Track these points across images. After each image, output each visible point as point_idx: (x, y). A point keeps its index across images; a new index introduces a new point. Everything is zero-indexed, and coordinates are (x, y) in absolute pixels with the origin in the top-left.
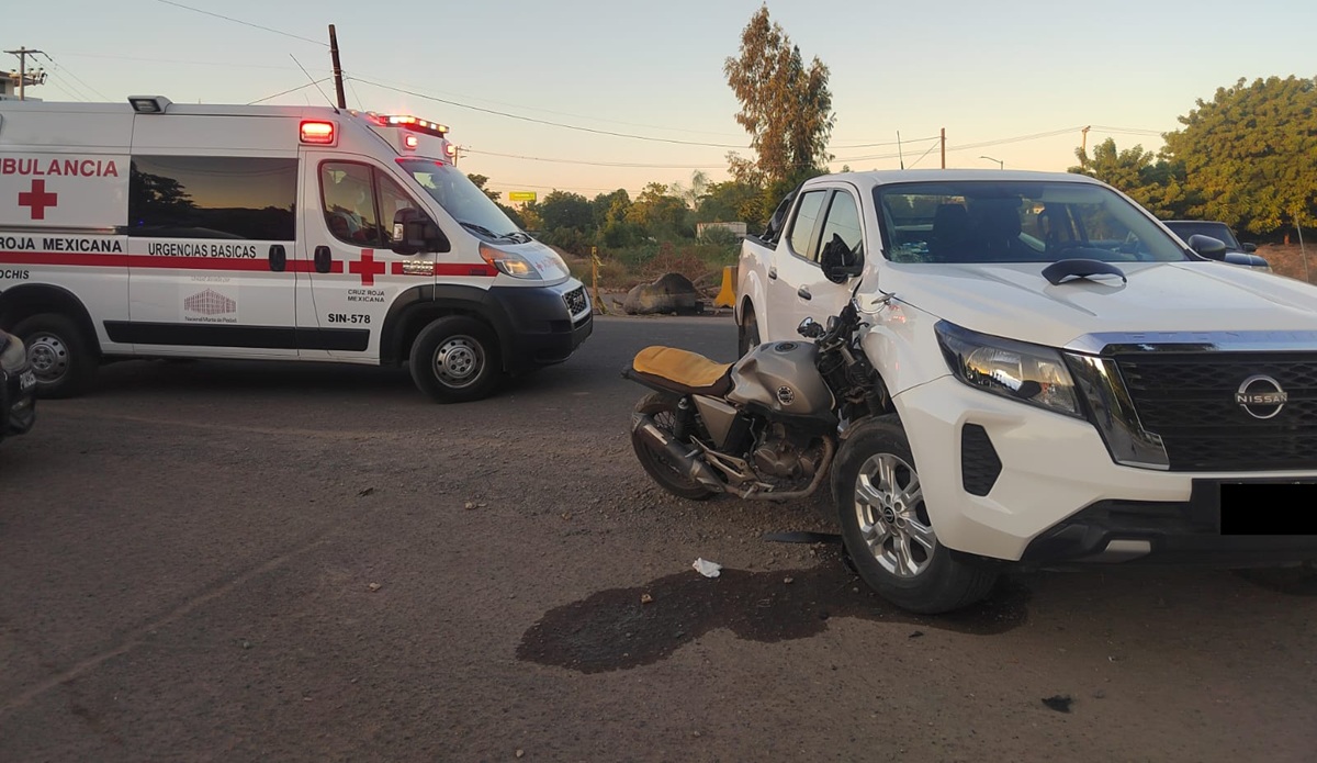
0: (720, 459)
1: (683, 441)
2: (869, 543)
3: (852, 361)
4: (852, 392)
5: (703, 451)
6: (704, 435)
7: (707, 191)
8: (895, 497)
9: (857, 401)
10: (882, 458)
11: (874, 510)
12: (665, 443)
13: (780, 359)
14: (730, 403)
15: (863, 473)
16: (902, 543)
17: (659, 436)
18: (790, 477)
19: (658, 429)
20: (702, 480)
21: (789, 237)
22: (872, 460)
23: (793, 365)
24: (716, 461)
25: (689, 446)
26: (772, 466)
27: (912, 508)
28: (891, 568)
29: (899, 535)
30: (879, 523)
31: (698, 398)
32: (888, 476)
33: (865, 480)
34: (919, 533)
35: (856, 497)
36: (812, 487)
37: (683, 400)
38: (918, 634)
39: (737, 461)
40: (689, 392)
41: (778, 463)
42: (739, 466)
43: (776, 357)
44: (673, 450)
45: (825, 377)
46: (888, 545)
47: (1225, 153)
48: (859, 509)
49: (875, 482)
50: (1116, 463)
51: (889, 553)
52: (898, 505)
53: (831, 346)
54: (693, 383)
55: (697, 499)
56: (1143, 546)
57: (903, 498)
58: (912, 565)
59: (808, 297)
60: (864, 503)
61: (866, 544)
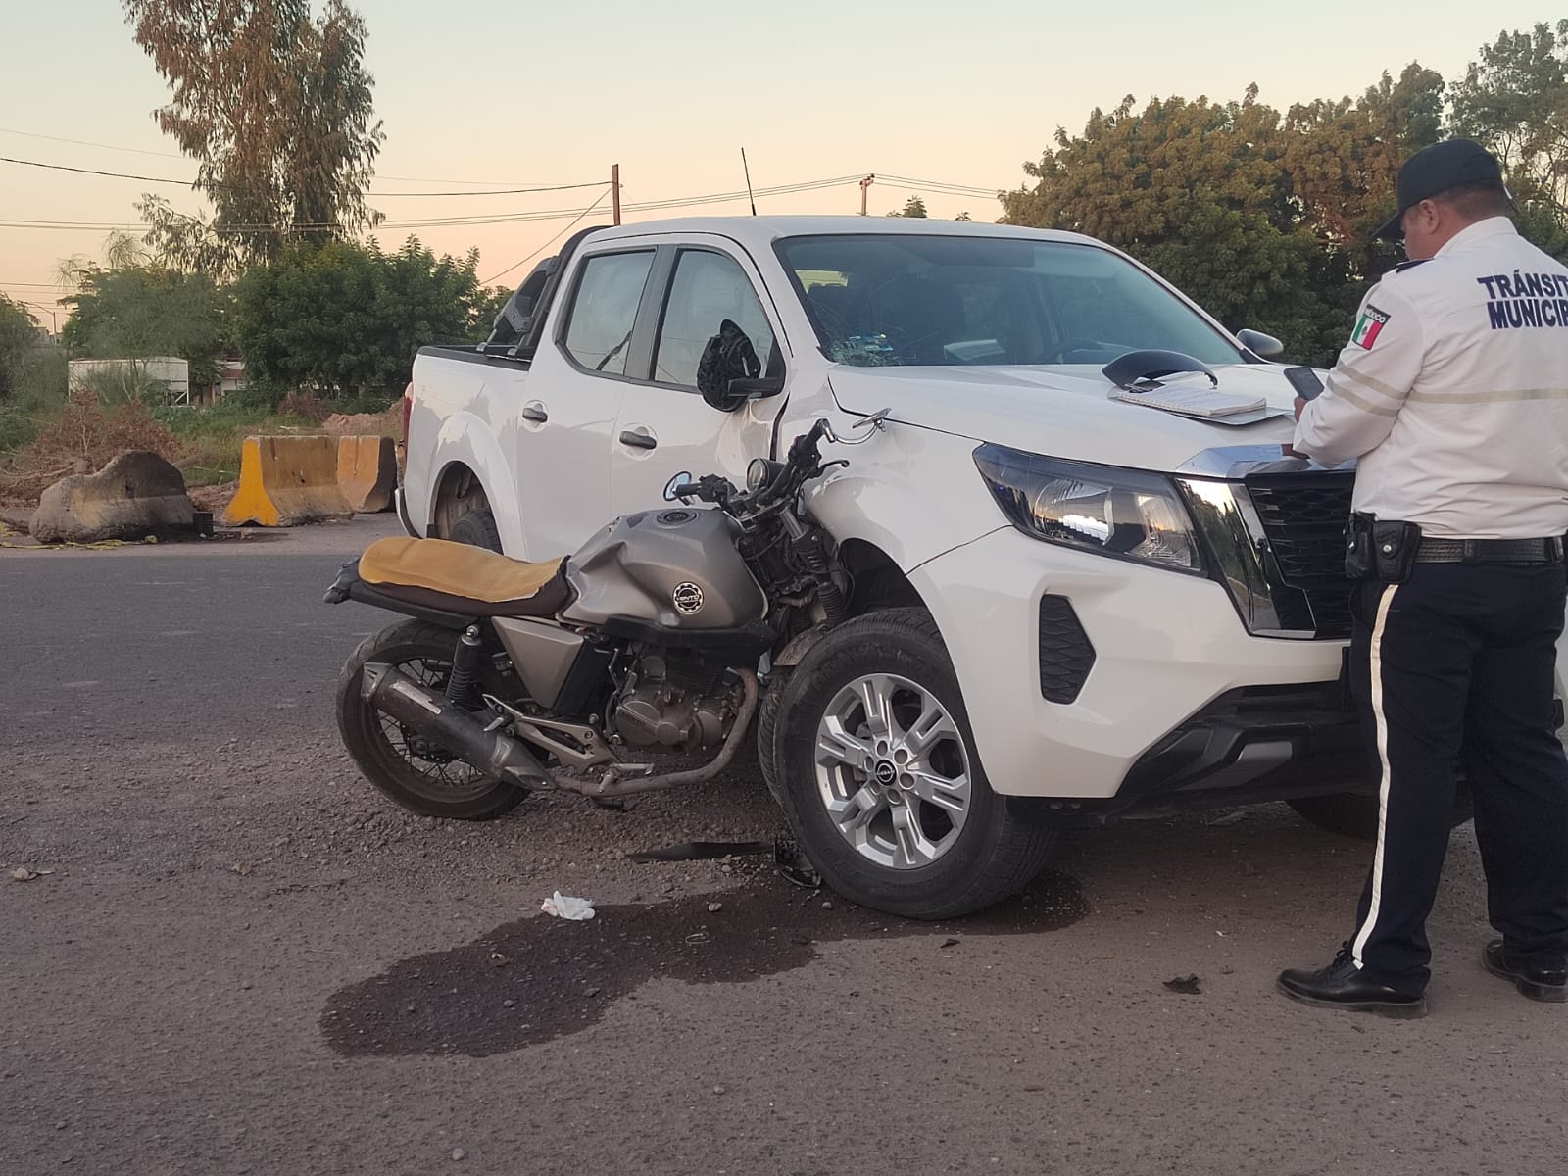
0: (543, 729)
1: (470, 704)
2: (843, 828)
3: (798, 532)
4: (796, 587)
5: (511, 719)
6: (514, 688)
7: (85, 286)
8: (895, 741)
9: (800, 603)
10: (869, 683)
11: (848, 770)
12: (438, 711)
13: (673, 537)
14: (568, 626)
15: (830, 715)
16: (905, 815)
17: (422, 700)
18: (679, 747)
19: (420, 687)
20: (516, 771)
22: (850, 689)
23: (698, 546)
24: (537, 735)
25: (483, 714)
26: (650, 731)
27: (925, 754)
28: (886, 861)
29: (903, 803)
30: (863, 790)
31: (505, 623)
32: (879, 709)
33: (833, 724)
34: (939, 792)
35: (818, 757)
36: (724, 756)
37: (472, 629)
38: (953, 942)
39: (577, 730)
40: (482, 614)
41: (661, 723)
42: (581, 738)
43: (660, 534)
44: (454, 724)
45: (750, 563)
46: (881, 823)
48: (822, 774)
49: (856, 722)
50: (1251, 634)
51: (878, 838)
52: (900, 755)
53: (763, 509)
54: (492, 596)
55: (478, 819)
56: (1282, 749)
57: (912, 742)
58: (928, 849)
59: (647, 444)
60: (830, 763)
61: (838, 832)
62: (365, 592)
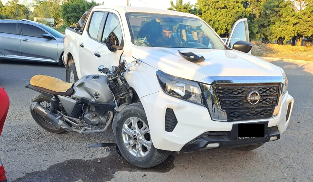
0: (70, 119)
1: (54, 112)
2: (127, 147)
3: (121, 83)
4: (121, 95)
5: (62, 116)
6: (63, 110)
7: (37, 3)
8: (137, 131)
9: (122, 98)
10: (133, 118)
11: (129, 136)
12: (47, 114)
13: (94, 82)
14: (74, 98)
15: (125, 124)
16: (139, 147)
17: (44, 111)
18: (97, 125)
19: (44, 108)
20: (63, 127)
21: (88, 30)
22: (129, 119)
23: (100, 85)
24: (68, 120)
25: (57, 115)
26: (91, 122)
27: (143, 135)
28: (135, 155)
29: (138, 144)
30: (131, 140)
31: (60, 97)
32: (135, 125)
33: (126, 126)
34: (145, 143)
35: (123, 132)
36: (106, 128)
37: (54, 97)
38: (145, 175)
39: (76, 120)
40: (56, 95)
41: (93, 120)
42: (77, 121)
43: (92, 81)
44: (51, 116)
45: (111, 89)
46: (134, 147)
47: (213, 7)
48: (123, 136)
49: (130, 126)
50: (212, 120)
51: (134, 150)
52: (138, 134)
53: (114, 78)
54: (58, 90)
55: (59, 133)
57: (140, 132)
58: (143, 154)
59: (99, 56)
60: (125, 133)
61: (126, 147)
62: (31, 87)
